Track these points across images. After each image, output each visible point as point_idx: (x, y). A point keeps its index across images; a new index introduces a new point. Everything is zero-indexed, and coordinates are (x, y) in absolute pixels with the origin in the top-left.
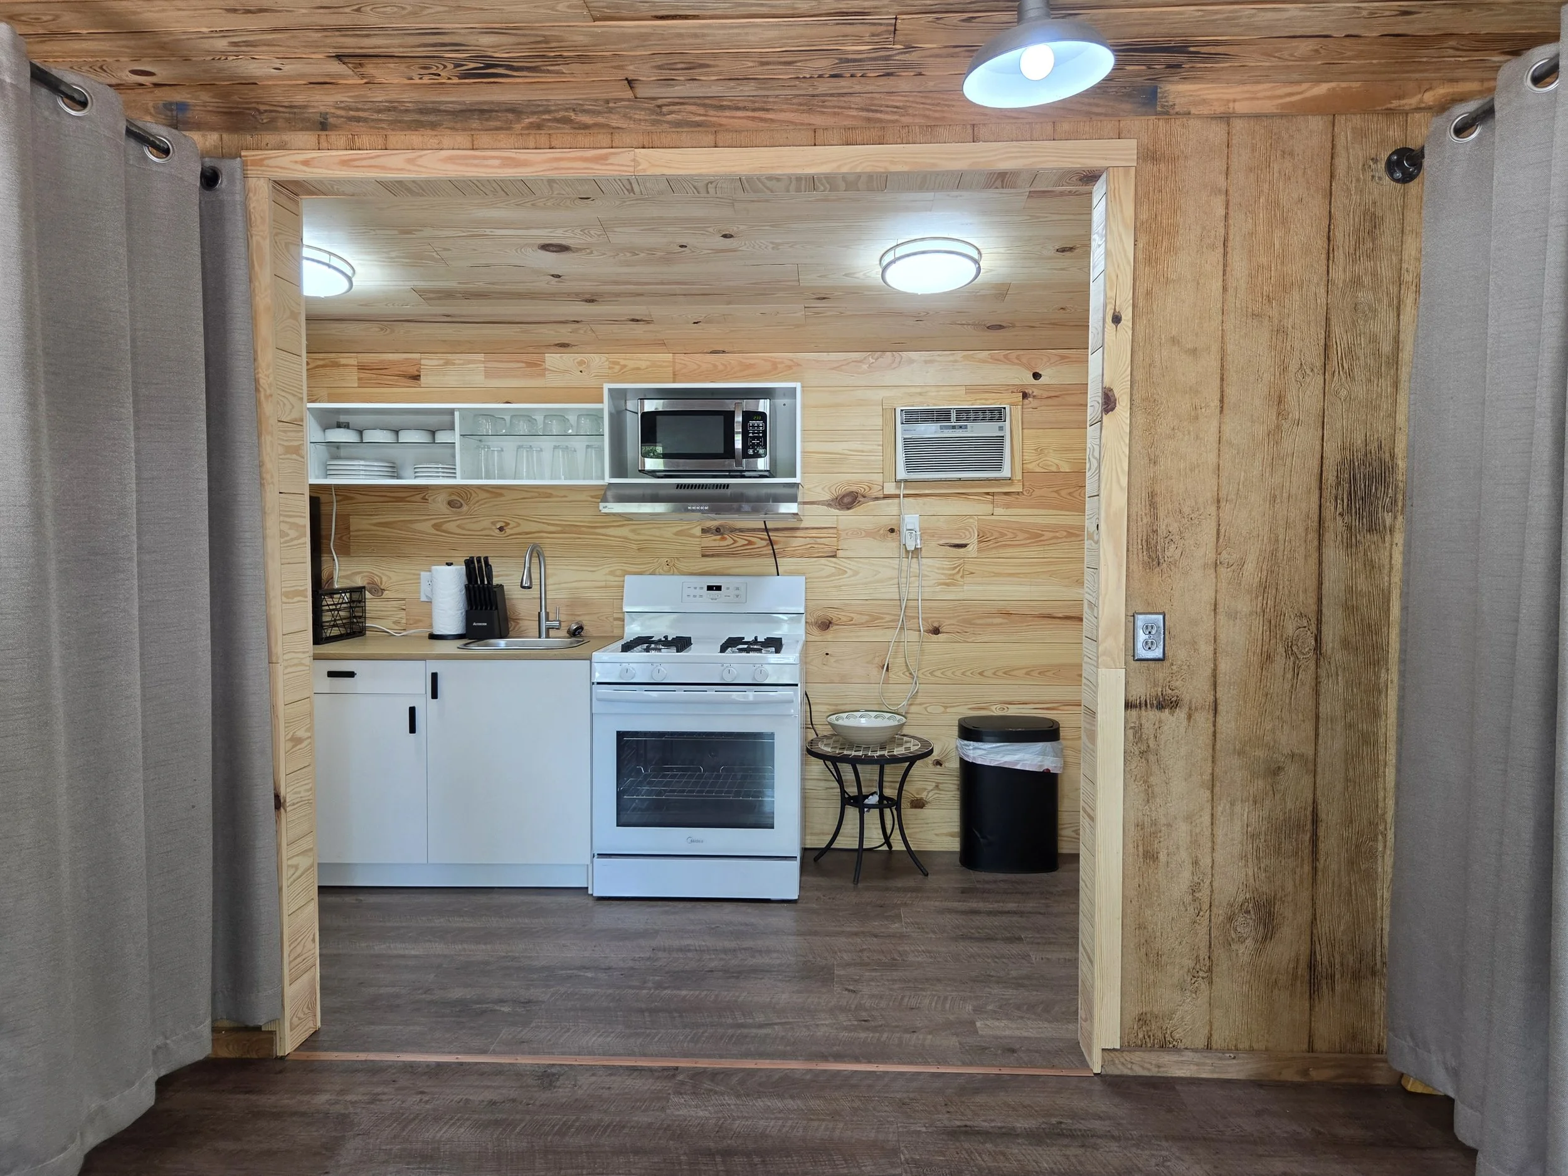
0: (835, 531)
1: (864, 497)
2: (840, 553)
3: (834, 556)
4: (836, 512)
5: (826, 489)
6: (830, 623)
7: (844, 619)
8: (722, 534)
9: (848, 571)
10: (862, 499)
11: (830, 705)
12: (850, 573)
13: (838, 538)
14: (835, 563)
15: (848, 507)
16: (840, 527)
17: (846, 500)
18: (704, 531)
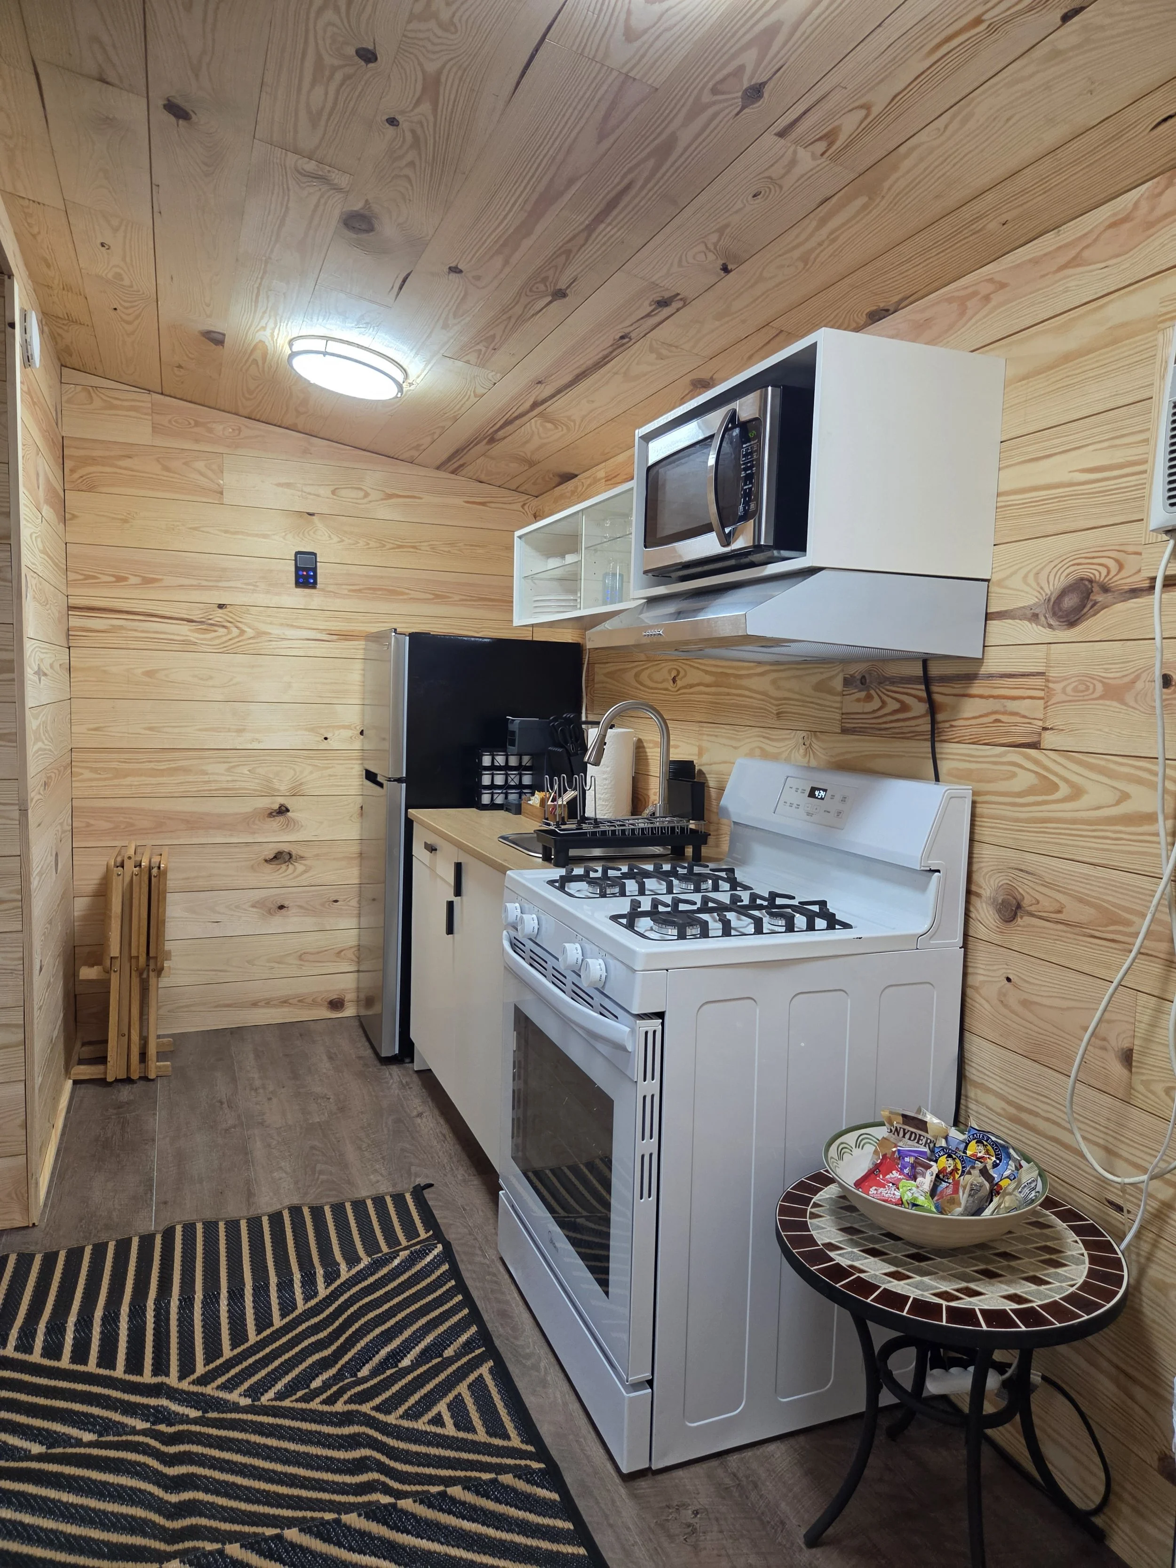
0: (1039, 682)
1: (1105, 589)
2: (1049, 739)
3: (1035, 746)
4: (1046, 635)
5: (1031, 579)
6: (1019, 906)
7: (1045, 903)
8: (868, 689)
9: (1062, 785)
10: (1100, 598)
11: (1010, 1103)
12: (1064, 790)
13: (1047, 699)
14: (1036, 762)
15: (1072, 619)
16: (1053, 674)
17: (1069, 602)
18: (847, 682)
